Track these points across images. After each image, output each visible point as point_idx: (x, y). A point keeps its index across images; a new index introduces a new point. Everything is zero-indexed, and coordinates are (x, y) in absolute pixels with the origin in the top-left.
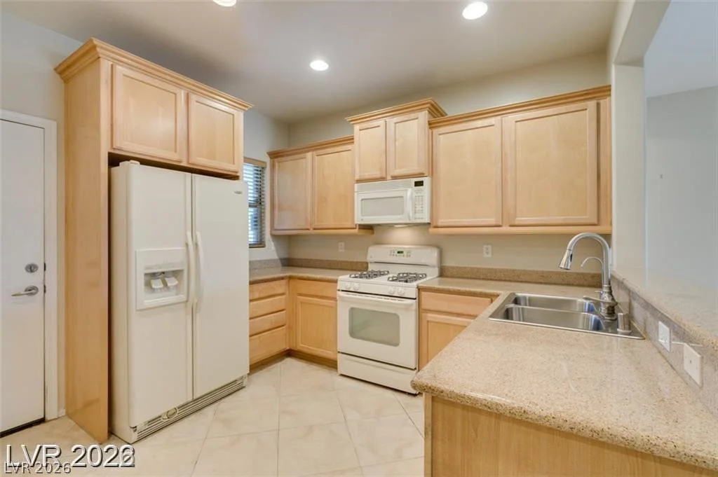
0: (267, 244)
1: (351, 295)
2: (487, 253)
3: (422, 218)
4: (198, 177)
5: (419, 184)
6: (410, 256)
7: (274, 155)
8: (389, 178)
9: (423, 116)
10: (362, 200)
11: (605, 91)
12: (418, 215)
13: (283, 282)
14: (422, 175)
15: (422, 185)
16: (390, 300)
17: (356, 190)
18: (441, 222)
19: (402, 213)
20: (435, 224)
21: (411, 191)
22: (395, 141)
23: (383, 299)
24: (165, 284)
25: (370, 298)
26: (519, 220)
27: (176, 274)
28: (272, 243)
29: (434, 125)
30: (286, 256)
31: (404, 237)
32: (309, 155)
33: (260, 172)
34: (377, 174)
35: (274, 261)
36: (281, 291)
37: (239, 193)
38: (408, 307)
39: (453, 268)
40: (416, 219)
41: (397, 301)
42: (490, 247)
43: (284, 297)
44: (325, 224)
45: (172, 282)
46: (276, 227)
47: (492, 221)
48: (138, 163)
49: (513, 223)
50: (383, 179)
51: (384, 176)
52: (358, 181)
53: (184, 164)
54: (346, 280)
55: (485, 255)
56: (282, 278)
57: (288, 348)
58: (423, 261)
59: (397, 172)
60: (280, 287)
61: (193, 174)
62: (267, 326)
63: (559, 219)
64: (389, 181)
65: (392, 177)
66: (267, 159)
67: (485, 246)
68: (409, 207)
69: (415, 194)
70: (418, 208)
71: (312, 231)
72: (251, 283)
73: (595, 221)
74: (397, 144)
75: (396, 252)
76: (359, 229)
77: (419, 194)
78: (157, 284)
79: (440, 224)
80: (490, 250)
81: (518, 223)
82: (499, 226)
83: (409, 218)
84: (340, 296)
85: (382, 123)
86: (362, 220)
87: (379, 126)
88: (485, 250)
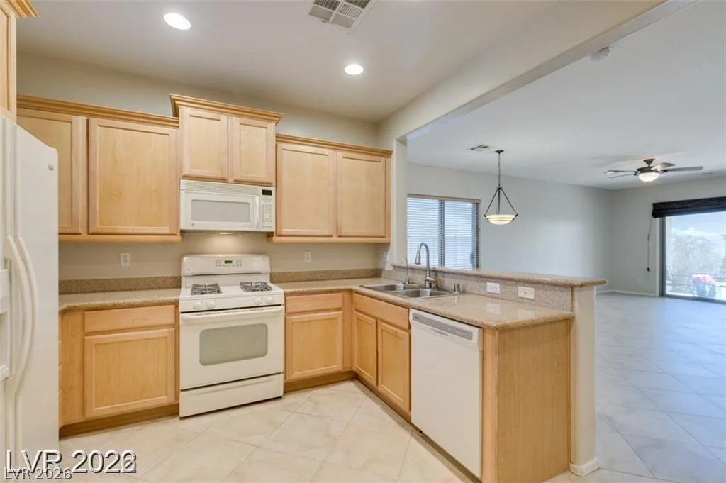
1: (204, 315)
2: (308, 259)
5: (266, 193)
6: (240, 265)
8: (231, 180)
10: (193, 201)
12: (265, 224)
14: (269, 184)
15: (271, 194)
16: (257, 311)
17: (183, 187)
18: (285, 231)
19: (249, 221)
20: (278, 233)
21: (258, 199)
22: (240, 142)
23: (249, 311)
29: (281, 140)
34: (218, 174)
38: (277, 314)
40: (263, 227)
41: (265, 310)
44: (120, 229)
47: (325, 232)
49: (340, 234)
50: (223, 180)
51: (225, 176)
52: (186, 177)
55: (306, 261)
58: (257, 270)
59: (241, 177)
63: (365, 231)
64: (232, 185)
65: (235, 181)
67: (306, 253)
68: (256, 215)
69: (263, 202)
70: (267, 216)
73: (384, 235)
74: (242, 146)
75: (223, 263)
76: (181, 235)
77: (268, 204)
79: (284, 233)
80: (310, 256)
81: (343, 234)
82: (331, 236)
83: (255, 226)
84: (185, 320)
85: (224, 118)
86: (193, 225)
87: (219, 120)
88: (306, 257)
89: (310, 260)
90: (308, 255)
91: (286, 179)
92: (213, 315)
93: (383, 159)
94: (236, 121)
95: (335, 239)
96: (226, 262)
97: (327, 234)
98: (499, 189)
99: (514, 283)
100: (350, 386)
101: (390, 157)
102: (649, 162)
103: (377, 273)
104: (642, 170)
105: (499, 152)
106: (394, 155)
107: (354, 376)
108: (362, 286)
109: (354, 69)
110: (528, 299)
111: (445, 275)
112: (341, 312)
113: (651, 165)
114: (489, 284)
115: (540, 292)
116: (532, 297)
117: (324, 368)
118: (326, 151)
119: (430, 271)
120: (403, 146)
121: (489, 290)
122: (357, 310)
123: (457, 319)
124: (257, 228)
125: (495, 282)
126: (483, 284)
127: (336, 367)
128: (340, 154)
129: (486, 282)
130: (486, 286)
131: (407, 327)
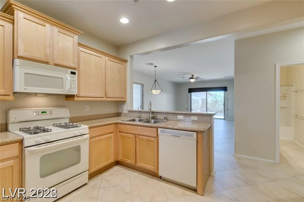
2: (88, 109)
5: (73, 73)
6: (52, 114)
10: (25, 74)
11: (126, 61)
12: (72, 90)
14: (75, 69)
15: (75, 74)
16: (75, 139)
18: (82, 94)
21: (69, 76)
22: (58, 42)
23: (71, 140)
25: (61, 143)
41: (79, 138)
42: (88, 106)
47: (101, 96)
50: (47, 63)
51: (48, 61)
52: (20, 58)
55: (87, 110)
58: (62, 116)
59: (60, 63)
63: (117, 96)
65: (54, 64)
67: (87, 106)
69: (71, 78)
70: (73, 86)
73: (124, 97)
75: (40, 113)
77: (73, 79)
79: (81, 96)
80: (88, 108)
81: (108, 97)
82: (103, 98)
83: (67, 91)
84: (29, 151)
85: (48, 25)
86: (25, 89)
87: (45, 26)
88: (86, 108)
89: (89, 110)
90: (87, 107)
91: (82, 67)
92: (49, 145)
93: (124, 63)
94: (56, 29)
95: (105, 99)
96: (42, 112)
97: (102, 96)
98: (155, 80)
99: (189, 115)
100: (117, 168)
101: (126, 63)
102: (193, 76)
103: (118, 115)
104: (191, 78)
105: (155, 67)
106: (129, 62)
107: (117, 163)
108: (122, 121)
109: (124, 20)
110: (195, 120)
111: (158, 113)
112: (113, 134)
113: (193, 77)
114: (179, 116)
115: (200, 118)
116: (196, 119)
117: (106, 162)
118: (101, 56)
119: (151, 112)
120: (132, 59)
121: (178, 118)
122: (120, 132)
123: (186, 130)
124: (68, 92)
125: (181, 115)
126: (176, 116)
127: (112, 160)
128: (107, 58)
129: (177, 115)
130: (177, 117)
131: (155, 135)
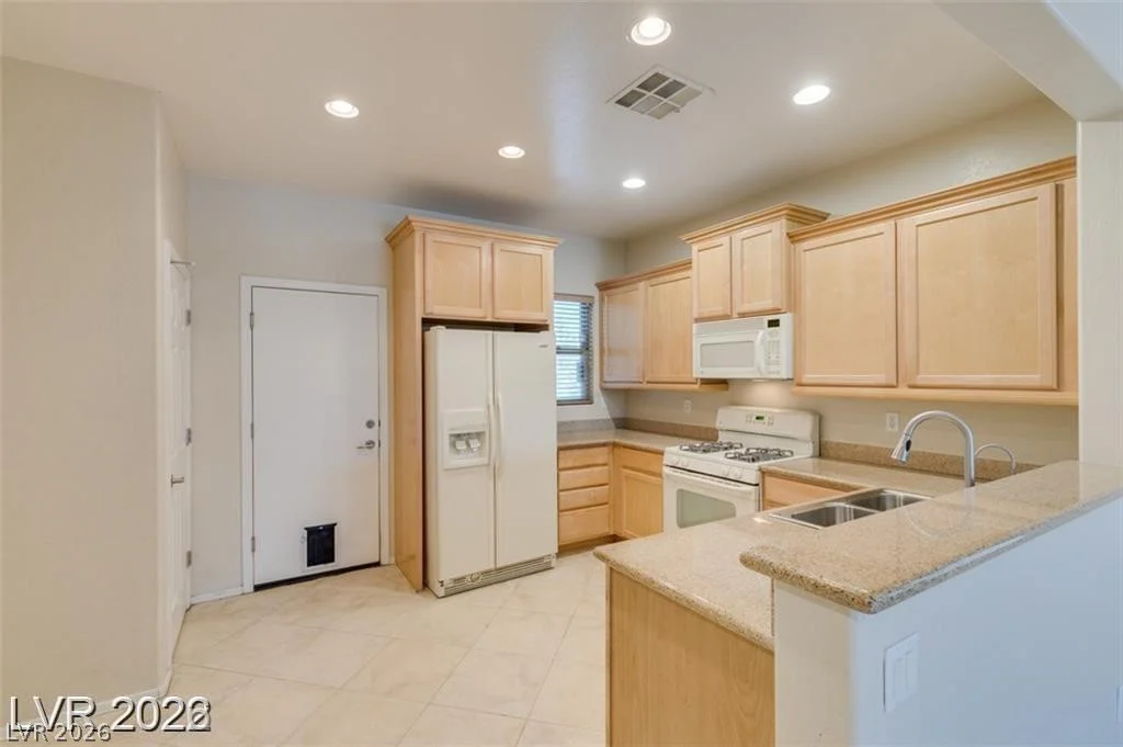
0: (595, 399)
1: (679, 474)
3: (778, 372)
4: (500, 334)
5: (774, 324)
6: (772, 423)
7: (604, 287)
8: (735, 315)
9: (778, 228)
10: (703, 345)
11: (1067, 166)
12: (773, 368)
13: (605, 449)
14: (777, 311)
15: (778, 325)
16: (723, 484)
17: (694, 332)
18: (808, 378)
19: (752, 366)
20: (796, 381)
21: (762, 333)
22: (743, 263)
23: (715, 482)
24: (468, 445)
25: (699, 478)
26: (921, 379)
27: (479, 435)
28: (602, 399)
29: (796, 238)
30: (621, 416)
31: (769, 394)
32: (642, 285)
33: (587, 308)
34: (719, 310)
35: (604, 421)
36: (600, 461)
37: (545, 346)
38: (744, 496)
39: (838, 444)
40: (769, 373)
41: (732, 486)
42: (894, 416)
43: (606, 468)
44: (660, 376)
45: (475, 444)
46: (607, 378)
47: (882, 378)
48: (443, 327)
49: (912, 383)
50: (727, 317)
51: (729, 311)
52: (697, 320)
53: (489, 319)
54: (674, 452)
55: (889, 428)
56: (604, 445)
57: (612, 533)
59: (746, 308)
60: (601, 455)
61: (496, 333)
62: (584, 502)
64: (736, 320)
65: (739, 314)
66: (595, 292)
67: (888, 415)
68: (760, 357)
69: (769, 339)
70: (773, 358)
71: (645, 386)
72: (560, 449)
73: (1053, 383)
74: (745, 267)
75: (755, 418)
76: (702, 384)
77: (775, 339)
78: (461, 445)
80: (896, 420)
82: (893, 387)
84: (666, 473)
85: (726, 239)
86: (702, 372)
87: (722, 245)
88: (888, 422)
89: (896, 429)
90: (892, 419)
92: (686, 476)
95: (903, 391)
96: (758, 418)
109: (812, 94)
124: (762, 374)
